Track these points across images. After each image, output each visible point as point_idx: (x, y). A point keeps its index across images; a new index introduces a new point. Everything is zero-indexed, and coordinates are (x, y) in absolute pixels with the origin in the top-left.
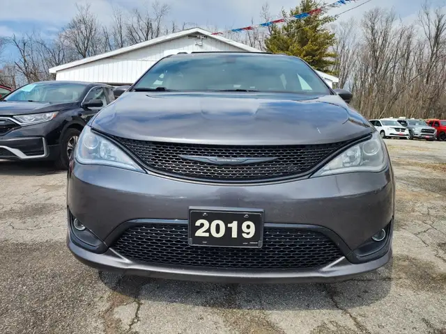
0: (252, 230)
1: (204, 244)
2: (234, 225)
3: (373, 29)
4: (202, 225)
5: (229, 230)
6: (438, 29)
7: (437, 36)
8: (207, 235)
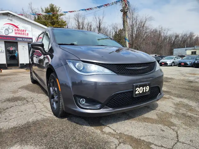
0: (148, 89)
1: (138, 96)
2: (144, 88)
3: (78, 21)
4: (137, 89)
5: (143, 89)
6: (100, 24)
7: (100, 26)
8: (138, 93)
